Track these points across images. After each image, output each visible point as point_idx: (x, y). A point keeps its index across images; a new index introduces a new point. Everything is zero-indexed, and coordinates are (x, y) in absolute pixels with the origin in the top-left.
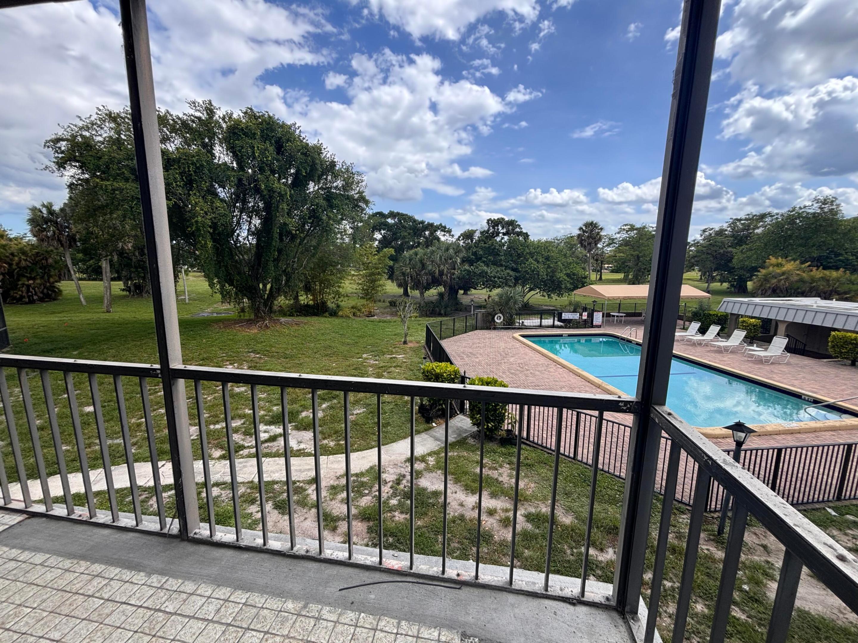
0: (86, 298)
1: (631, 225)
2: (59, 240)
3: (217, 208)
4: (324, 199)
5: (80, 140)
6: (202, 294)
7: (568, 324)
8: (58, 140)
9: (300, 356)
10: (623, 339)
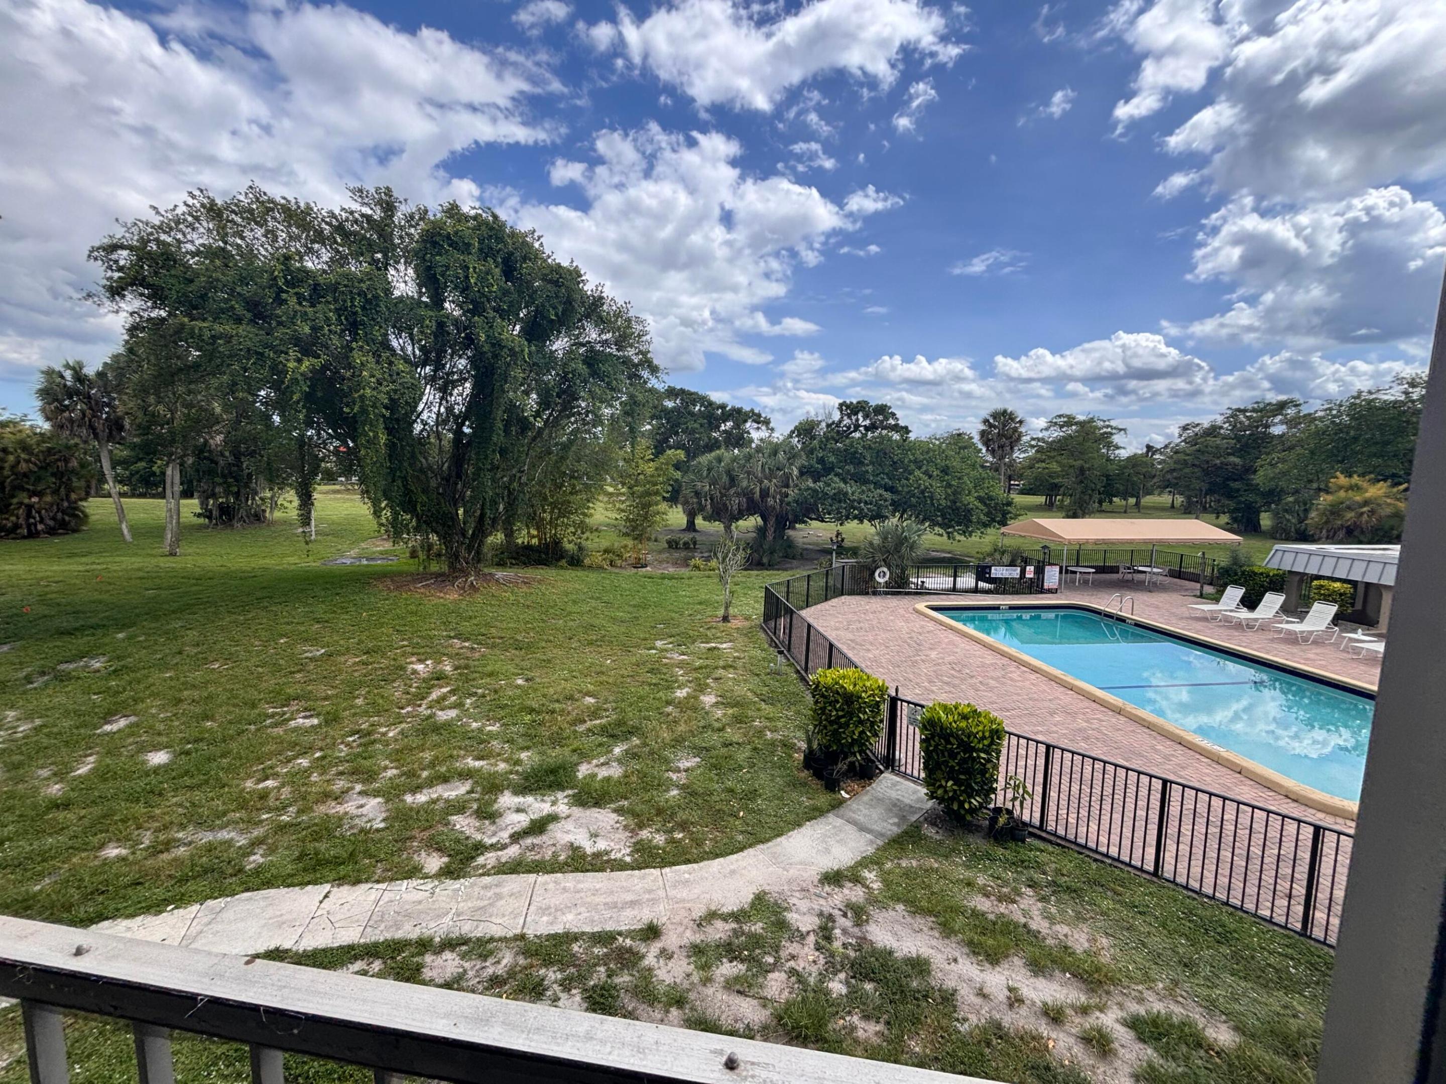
0: (131, 528)
1: (1068, 416)
2: (92, 427)
3: (398, 374)
4: (585, 362)
5: (155, 248)
6: (339, 524)
7: (1002, 586)
8: (114, 247)
9: (544, 644)
10: (1109, 616)
